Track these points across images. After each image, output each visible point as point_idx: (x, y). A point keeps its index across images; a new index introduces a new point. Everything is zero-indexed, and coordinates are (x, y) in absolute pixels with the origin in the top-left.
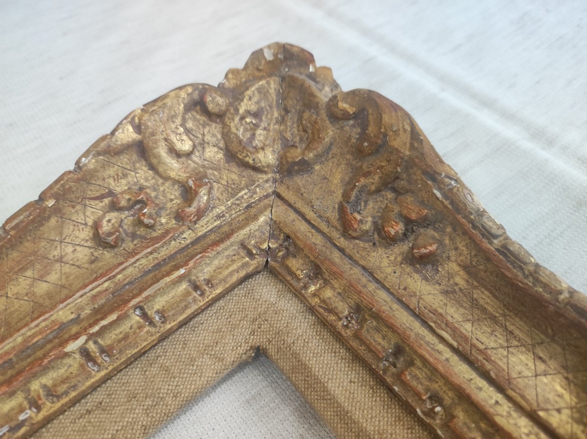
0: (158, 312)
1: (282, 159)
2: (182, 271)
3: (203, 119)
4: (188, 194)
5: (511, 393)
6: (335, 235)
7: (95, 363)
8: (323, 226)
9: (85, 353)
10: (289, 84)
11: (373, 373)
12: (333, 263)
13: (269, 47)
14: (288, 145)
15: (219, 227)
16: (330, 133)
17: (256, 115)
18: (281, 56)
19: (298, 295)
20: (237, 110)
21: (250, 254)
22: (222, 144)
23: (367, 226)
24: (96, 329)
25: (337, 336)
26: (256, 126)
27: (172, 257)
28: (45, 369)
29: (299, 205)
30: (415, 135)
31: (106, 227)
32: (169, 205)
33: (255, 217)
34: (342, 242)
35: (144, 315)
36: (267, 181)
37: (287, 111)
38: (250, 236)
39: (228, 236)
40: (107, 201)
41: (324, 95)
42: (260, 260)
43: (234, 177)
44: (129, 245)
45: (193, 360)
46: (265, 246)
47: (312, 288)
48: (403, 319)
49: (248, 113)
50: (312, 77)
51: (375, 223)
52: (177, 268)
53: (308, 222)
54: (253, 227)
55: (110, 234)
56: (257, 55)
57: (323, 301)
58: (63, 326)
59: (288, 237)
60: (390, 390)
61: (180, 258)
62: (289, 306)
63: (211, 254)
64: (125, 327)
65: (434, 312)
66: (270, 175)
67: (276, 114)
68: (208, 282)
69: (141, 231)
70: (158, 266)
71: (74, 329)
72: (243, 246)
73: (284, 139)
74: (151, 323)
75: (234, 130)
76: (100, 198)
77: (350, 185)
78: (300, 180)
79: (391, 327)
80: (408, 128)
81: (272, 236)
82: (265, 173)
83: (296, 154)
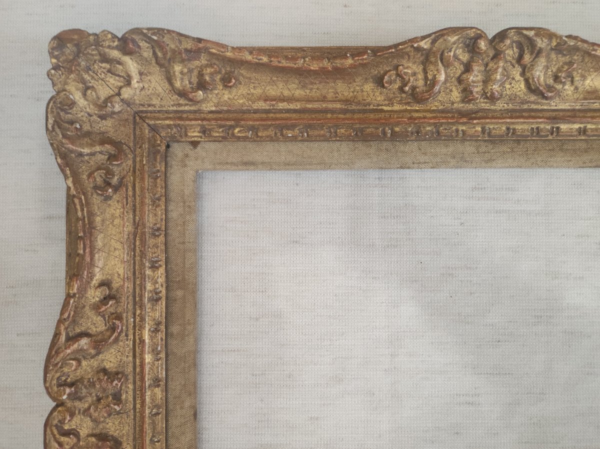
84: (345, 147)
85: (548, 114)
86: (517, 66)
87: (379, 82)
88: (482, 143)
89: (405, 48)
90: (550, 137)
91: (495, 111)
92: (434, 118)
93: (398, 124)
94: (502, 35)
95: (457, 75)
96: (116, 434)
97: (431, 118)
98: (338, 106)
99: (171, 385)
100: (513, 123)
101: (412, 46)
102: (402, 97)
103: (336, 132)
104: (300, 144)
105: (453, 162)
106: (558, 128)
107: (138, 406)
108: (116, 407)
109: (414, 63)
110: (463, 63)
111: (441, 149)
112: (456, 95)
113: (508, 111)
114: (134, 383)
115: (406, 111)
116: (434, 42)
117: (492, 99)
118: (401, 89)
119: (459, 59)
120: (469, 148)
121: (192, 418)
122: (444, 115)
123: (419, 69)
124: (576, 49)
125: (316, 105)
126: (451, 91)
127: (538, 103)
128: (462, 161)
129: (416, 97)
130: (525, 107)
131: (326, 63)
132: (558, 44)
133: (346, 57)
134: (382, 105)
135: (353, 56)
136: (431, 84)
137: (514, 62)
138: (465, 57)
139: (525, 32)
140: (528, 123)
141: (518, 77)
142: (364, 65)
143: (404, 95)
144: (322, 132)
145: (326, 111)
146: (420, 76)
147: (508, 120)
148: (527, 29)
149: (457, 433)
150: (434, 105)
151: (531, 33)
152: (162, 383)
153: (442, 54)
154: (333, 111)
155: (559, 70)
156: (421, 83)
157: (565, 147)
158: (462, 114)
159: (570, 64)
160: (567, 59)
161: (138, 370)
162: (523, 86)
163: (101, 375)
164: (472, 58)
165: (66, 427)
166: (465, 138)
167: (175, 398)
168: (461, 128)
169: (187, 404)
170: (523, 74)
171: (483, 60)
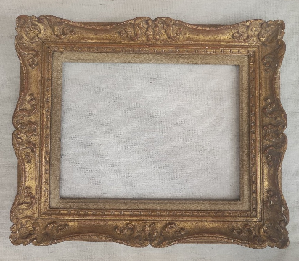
0: (232, 51)
1: (265, 41)
2: (239, 49)
3: (260, 26)
4: (248, 38)
5: (260, 91)
6: (261, 59)
7: (222, 52)
8: (260, 57)
9: (222, 50)
10: (277, 30)
11: (249, 78)
12: (257, 63)
13: (281, 20)
14: (267, 40)
15: (248, 45)
16: (274, 44)
17: (268, 31)
18: (281, 24)
19: (249, 63)
20: (266, 29)
21: (248, 52)
22: (259, 32)
23: (265, 62)
24: (225, 48)
25: (249, 71)
26: (266, 33)
27: (239, 45)
28: (217, 49)
29: (260, 51)
30: (283, 56)
31: (235, 35)
32: (244, 37)
33: (253, 48)
34: (260, 61)
35: (230, 51)
36: (259, 43)
37: (273, 34)
38: (250, 50)
39: (248, 48)
40: (238, 31)
41: (279, 37)
42: (248, 54)
43: (256, 39)
44: (235, 40)
45: (231, 60)
46: (251, 53)
47: (251, 63)
48: (258, 76)
49: (267, 30)
50: (281, 32)
51: (266, 62)
52: (239, 48)
53: (259, 54)
54: (252, 49)
55: (235, 37)
56: (278, 20)
57: (251, 66)
58: (221, 45)
59: (255, 54)
60: (249, 81)
61: (240, 46)
62: (247, 63)
63: (244, 49)
64: (227, 51)
65: (262, 78)
66: (261, 43)
67: (271, 33)
68: (240, 52)
69: (238, 39)
70: (236, 45)
71: (222, 46)
72: (248, 51)
73: (268, 38)
74: (231, 52)
75: (262, 32)
76: (237, 30)
77: (269, 54)
78: (264, 47)
79: (255, 75)
80: (283, 54)
81: (253, 52)
82: (260, 42)
83: (267, 43)
84: (110, 55)
85: (175, 46)
86: (163, 29)
87: (120, 33)
88: (155, 55)
89: (126, 23)
90: (176, 53)
91: (158, 44)
92: (138, 46)
93: (126, 48)
94: (156, 20)
95: (144, 32)
96: (34, 142)
97: (137, 46)
98: (107, 41)
99: (52, 129)
100: (164, 48)
101: (128, 22)
102: (127, 39)
103: (107, 50)
104: (95, 54)
105: (146, 61)
106: (179, 50)
107: (41, 134)
108: (34, 133)
109: (130, 28)
110: (145, 28)
111: (141, 56)
112: (145, 38)
113: (162, 44)
114: (40, 127)
115: (129, 43)
116: (135, 21)
117: (156, 40)
118: (127, 36)
119: (144, 27)
120: (151, 56)
121: (59, 141)
122: (141, 45)
123: (132, 30)
124: (181, 25)
125: (100, 41)
126: (143, 37)
127: (171, 42)
128: (149, 61)
129: (131, 39)
130: (168, 43)
131: (102, 27)
132: (174, 23)
133: (108, 26)
134: (121, 41)
135: (110, 25)
136: (136, 35)
137: (162, 28)
138: (146, 26)
139: (162, 19)
140: (168, 48)
141: (164, 33)
142: (114, 28)
143: (128, 38)
144: (102, 50)
145: (103, 43)
146: (133, 32)
147: (162, 47)
148: (163, 18)
149: (147, 151)
150: (138, 42)
151: (165, 19)
152: (49, 128)
153: (138, 25)
154: (105, 43)
155: (177, 31)
156: (133, 34)
157: (182, 57)
158: (147, 45)
159: (180, 29)
160: (179, 27)
161: (41, 123)
162: (166, 36)
163: (30, 123)
164: (148, 26)
165: (19, 136)
166: (149, 53)
167: (54, 134)
168: (147, 49)
169: (57, 136)
170: (165, 32)
171: (152, 27)
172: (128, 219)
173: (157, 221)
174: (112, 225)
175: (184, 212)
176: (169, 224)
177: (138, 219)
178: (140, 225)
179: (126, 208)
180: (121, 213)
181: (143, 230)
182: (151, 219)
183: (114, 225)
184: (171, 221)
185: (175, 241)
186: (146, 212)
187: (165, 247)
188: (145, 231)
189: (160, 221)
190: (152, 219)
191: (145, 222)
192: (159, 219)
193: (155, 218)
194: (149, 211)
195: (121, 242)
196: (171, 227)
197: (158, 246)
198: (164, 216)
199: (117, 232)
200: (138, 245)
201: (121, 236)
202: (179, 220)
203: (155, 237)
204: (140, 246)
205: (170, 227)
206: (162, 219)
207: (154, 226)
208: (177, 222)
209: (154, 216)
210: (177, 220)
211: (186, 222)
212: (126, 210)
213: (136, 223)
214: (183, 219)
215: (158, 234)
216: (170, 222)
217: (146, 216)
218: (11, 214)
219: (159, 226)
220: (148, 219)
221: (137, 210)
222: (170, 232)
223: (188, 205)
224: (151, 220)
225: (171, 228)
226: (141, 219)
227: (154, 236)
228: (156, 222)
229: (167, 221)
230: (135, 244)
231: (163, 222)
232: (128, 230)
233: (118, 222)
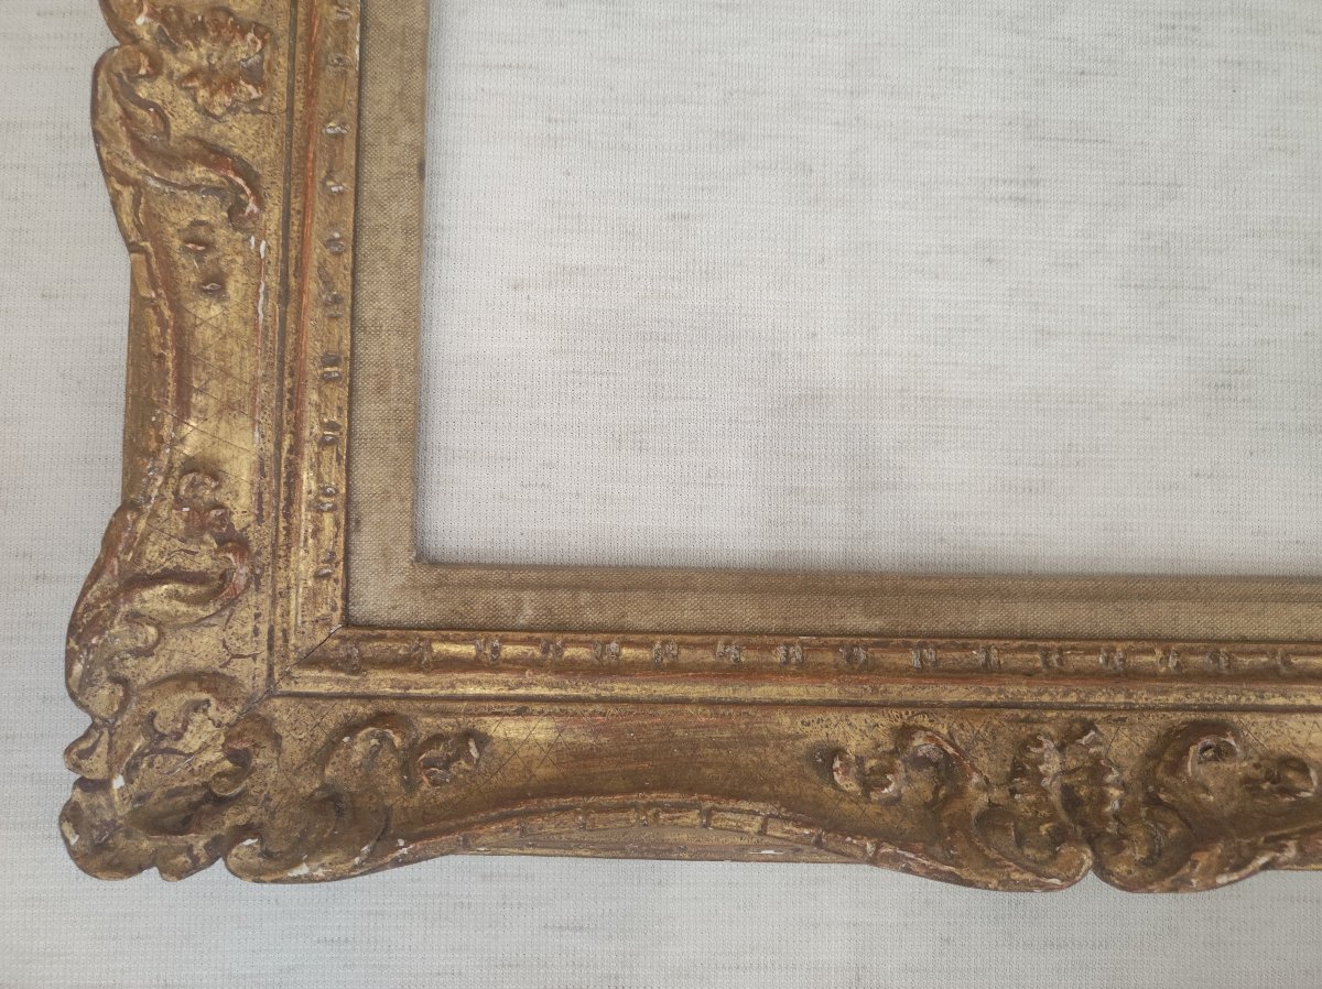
96: (246, 156)
99: (371, 90)
107: (299, 106)
108: (250, 88)
114: (292, 57)
121: (414, 171)
152: (352, 73)
161: (301, 29)
163: (221, 17)
165: (143, 93)
167: (379, 119)
169: (406, 136)
172: (908, 696)
173: (1103, 708)
174: (798, 737)
175: (1280, 649)
176: (1196, 730)
177: (974, 698)
178: (994, 738)
179: (876, 624)
180: (850, 657)
181: (1021, 769)
182: (1066, 694)
183: (811, 740)
184: (1203, 709)
185: (1277, 844)
186: (1021, 649)
187: (1215, 886)
188: (1041, 776)
189: (1130, 708)
190: (1072, 698)
191: (1022, 714)
192: (1121, 698)
193: (1089, 693)
194: (1040, 644)
195: (888, 849)
196: (1210, 753)
197: (1167, 882)
198: (1150, 675)
199: (835, 785)
200: (1016, 876)
201: (871, 810)
202: (1259, 702)
203: (1117, 816)
204: (1029, 877)
205: (1205, 749)
206: (1142, 697)
207: (1095, 743)
208: (1247, 717)
209: (1080, 674)
210: (1243, 700)
211: (1306, 717)
212: (884, 639)
213: (962, 726)
214: (1284, 695)
215: (1129, 798)
216: (1201, 716)
217: (1029, 674)
218: (72, 644)
219: (1124, 745)
220: (1046, 698)
221: (960, 639)
222: (1211, 784)
223: (1299, 611)
224: (1062, 707)
225: (1215, 759)
226: (992, 699)
227: (1108, 809)
228: (1099, 716)
229: (1176, 708)
230: (992, 864)
231: (1152, 718)
232: (913, 774)
233: (833, 715)
